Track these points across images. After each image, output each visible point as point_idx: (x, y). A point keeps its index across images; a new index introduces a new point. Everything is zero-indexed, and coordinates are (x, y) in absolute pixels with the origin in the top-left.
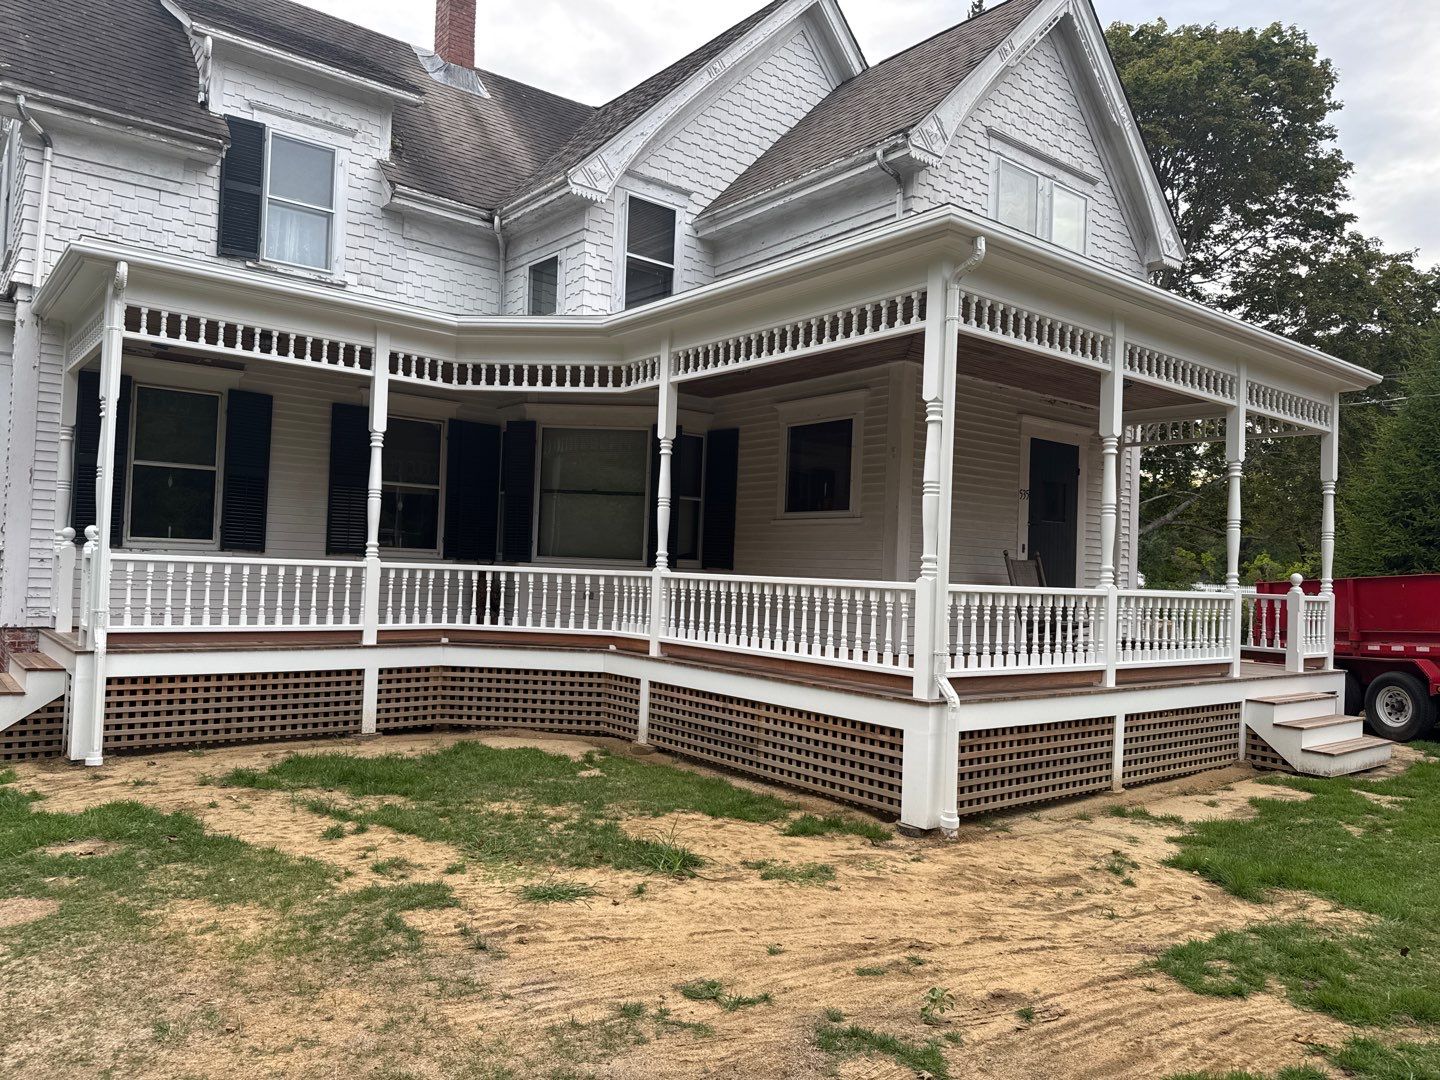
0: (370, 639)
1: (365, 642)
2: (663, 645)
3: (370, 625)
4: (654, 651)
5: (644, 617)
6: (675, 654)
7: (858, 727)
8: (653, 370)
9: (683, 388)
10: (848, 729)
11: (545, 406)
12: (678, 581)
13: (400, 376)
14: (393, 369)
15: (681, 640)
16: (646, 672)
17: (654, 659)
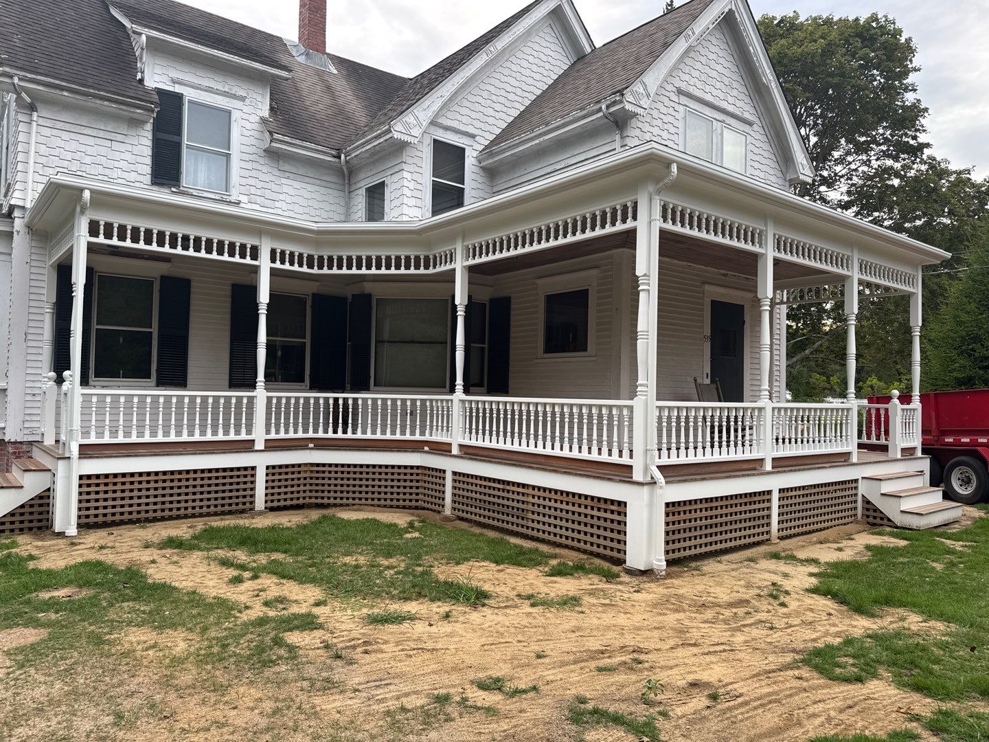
0: (260, 445)
1: (257, 447)
2: (461, 446)
3: (259, 436)
4: (455, 451)
5: (448, 427)
6: (469, 452)
7: (596, 500)
8: (451, 257)
9: (472, 270)
10: (589, 502)
11: (377, 283)
12: (471, 402)
13: (278, 265)
14: (273, 260)
15: (473, 443)
16: (450, 465)
17: (455, 456)
